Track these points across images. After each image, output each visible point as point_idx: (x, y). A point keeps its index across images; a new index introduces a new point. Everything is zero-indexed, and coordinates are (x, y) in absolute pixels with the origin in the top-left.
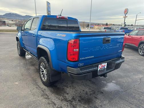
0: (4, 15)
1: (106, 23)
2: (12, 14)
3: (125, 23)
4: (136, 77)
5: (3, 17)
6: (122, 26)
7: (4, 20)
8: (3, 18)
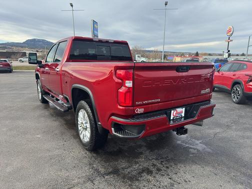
0: (24, 43)
1: (196, 52)
2: (37, 41)
3: (229, 51)
4: (211, 131)
5: (23, 45)
6: (224, 57)
7: (24, 51)
8: (22, 47)
